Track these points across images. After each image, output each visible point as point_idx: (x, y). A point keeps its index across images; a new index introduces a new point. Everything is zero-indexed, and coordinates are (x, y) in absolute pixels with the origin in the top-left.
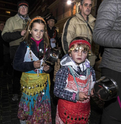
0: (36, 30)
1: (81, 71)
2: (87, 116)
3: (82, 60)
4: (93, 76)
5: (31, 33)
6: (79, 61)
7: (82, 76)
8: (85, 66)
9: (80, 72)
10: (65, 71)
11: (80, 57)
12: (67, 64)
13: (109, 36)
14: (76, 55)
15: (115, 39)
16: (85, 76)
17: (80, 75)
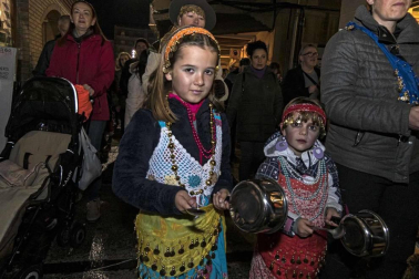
0: (189, 69)
1: (304, 166)
2: (317, 257)
3: (308, 144)
4: (334, 176)
5: (169, 77)
6: (300, 147)
7: (308, 177)
8: (313, 157)
9: (301, 169)
10: (270, 168)
11: (303, 137)
12: (277, 153)
13: (356, 108)
14: (296, 134)
15: (366, 116)
16: (315, 176)
17: (302, 174)
